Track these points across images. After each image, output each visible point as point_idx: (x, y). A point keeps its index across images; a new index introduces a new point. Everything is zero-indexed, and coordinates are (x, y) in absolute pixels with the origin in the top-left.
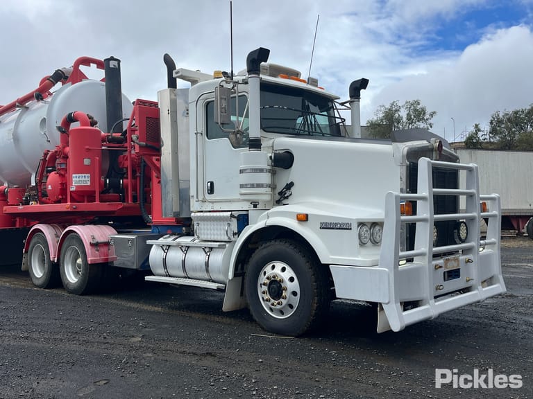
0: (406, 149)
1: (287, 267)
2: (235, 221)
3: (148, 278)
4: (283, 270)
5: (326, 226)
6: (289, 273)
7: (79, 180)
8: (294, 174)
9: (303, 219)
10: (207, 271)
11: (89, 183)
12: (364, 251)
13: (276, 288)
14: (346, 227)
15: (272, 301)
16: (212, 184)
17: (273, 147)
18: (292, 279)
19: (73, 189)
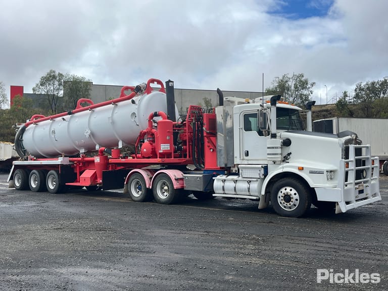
0: (344, 141)
1: (293, 189)
2: (263, 169)
3: (214, 195)
4: (291, 190)
5: (311, 172)
6: (294, 191)
7: (164, 147)
8: (291, 149)
9: (301, 169)
10: (249, 191)
11: (169, 149)
12: (328, 182)
13: (287, 198)
14: (321, 173)
15: (286, 203)
16: (248, 152)
17: (280, 136)
18: (295, 194)
19: (161, 151)
